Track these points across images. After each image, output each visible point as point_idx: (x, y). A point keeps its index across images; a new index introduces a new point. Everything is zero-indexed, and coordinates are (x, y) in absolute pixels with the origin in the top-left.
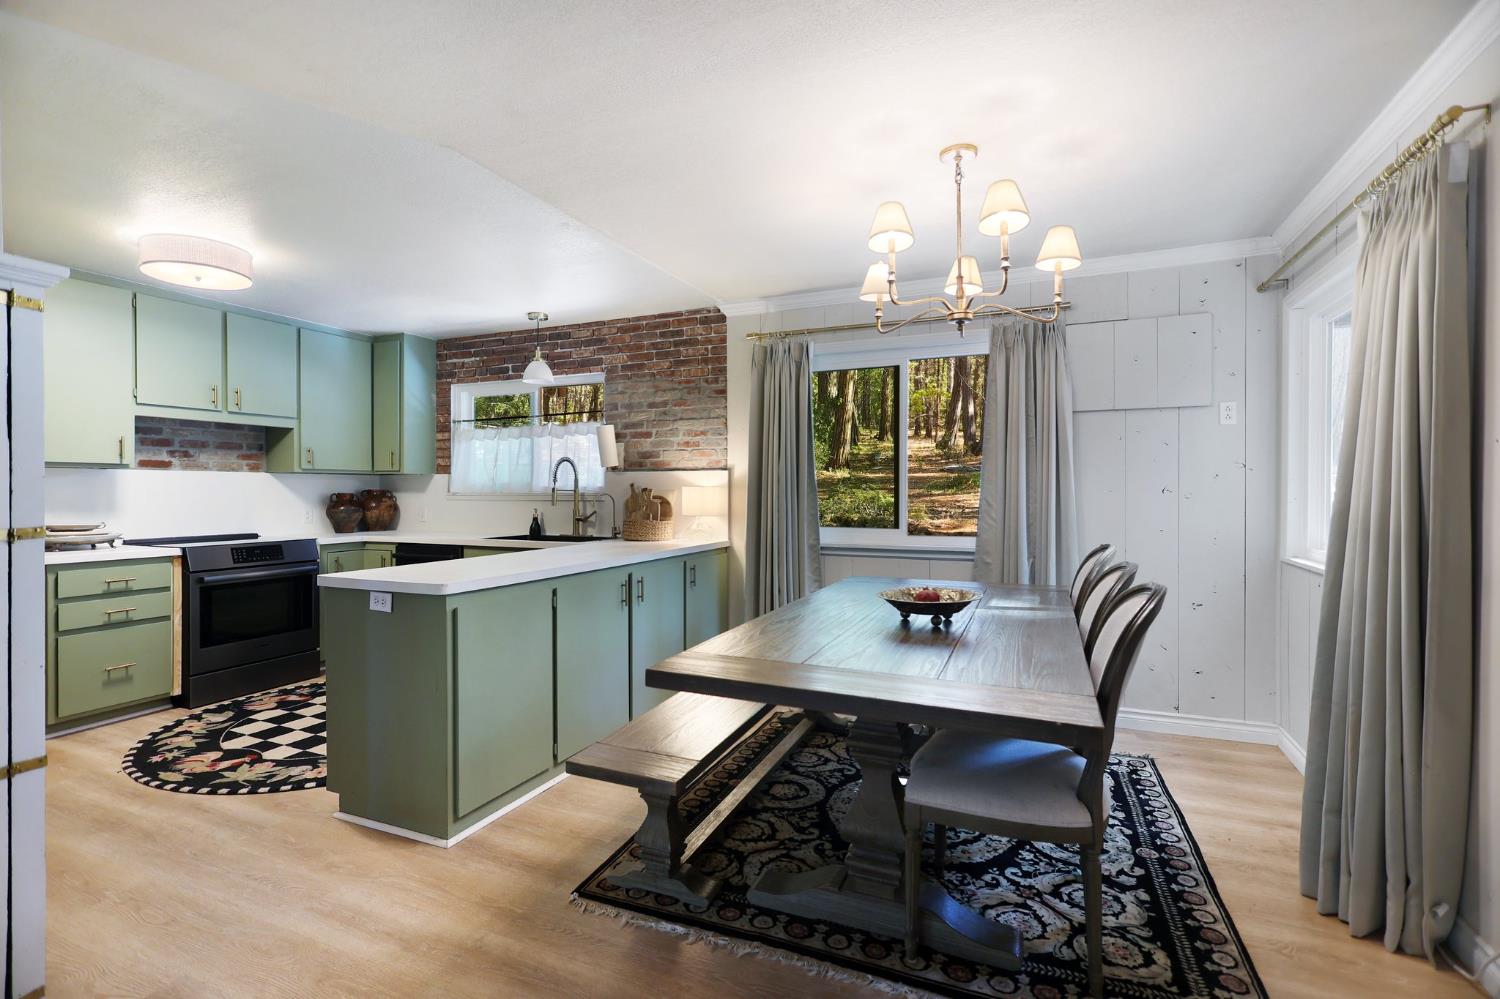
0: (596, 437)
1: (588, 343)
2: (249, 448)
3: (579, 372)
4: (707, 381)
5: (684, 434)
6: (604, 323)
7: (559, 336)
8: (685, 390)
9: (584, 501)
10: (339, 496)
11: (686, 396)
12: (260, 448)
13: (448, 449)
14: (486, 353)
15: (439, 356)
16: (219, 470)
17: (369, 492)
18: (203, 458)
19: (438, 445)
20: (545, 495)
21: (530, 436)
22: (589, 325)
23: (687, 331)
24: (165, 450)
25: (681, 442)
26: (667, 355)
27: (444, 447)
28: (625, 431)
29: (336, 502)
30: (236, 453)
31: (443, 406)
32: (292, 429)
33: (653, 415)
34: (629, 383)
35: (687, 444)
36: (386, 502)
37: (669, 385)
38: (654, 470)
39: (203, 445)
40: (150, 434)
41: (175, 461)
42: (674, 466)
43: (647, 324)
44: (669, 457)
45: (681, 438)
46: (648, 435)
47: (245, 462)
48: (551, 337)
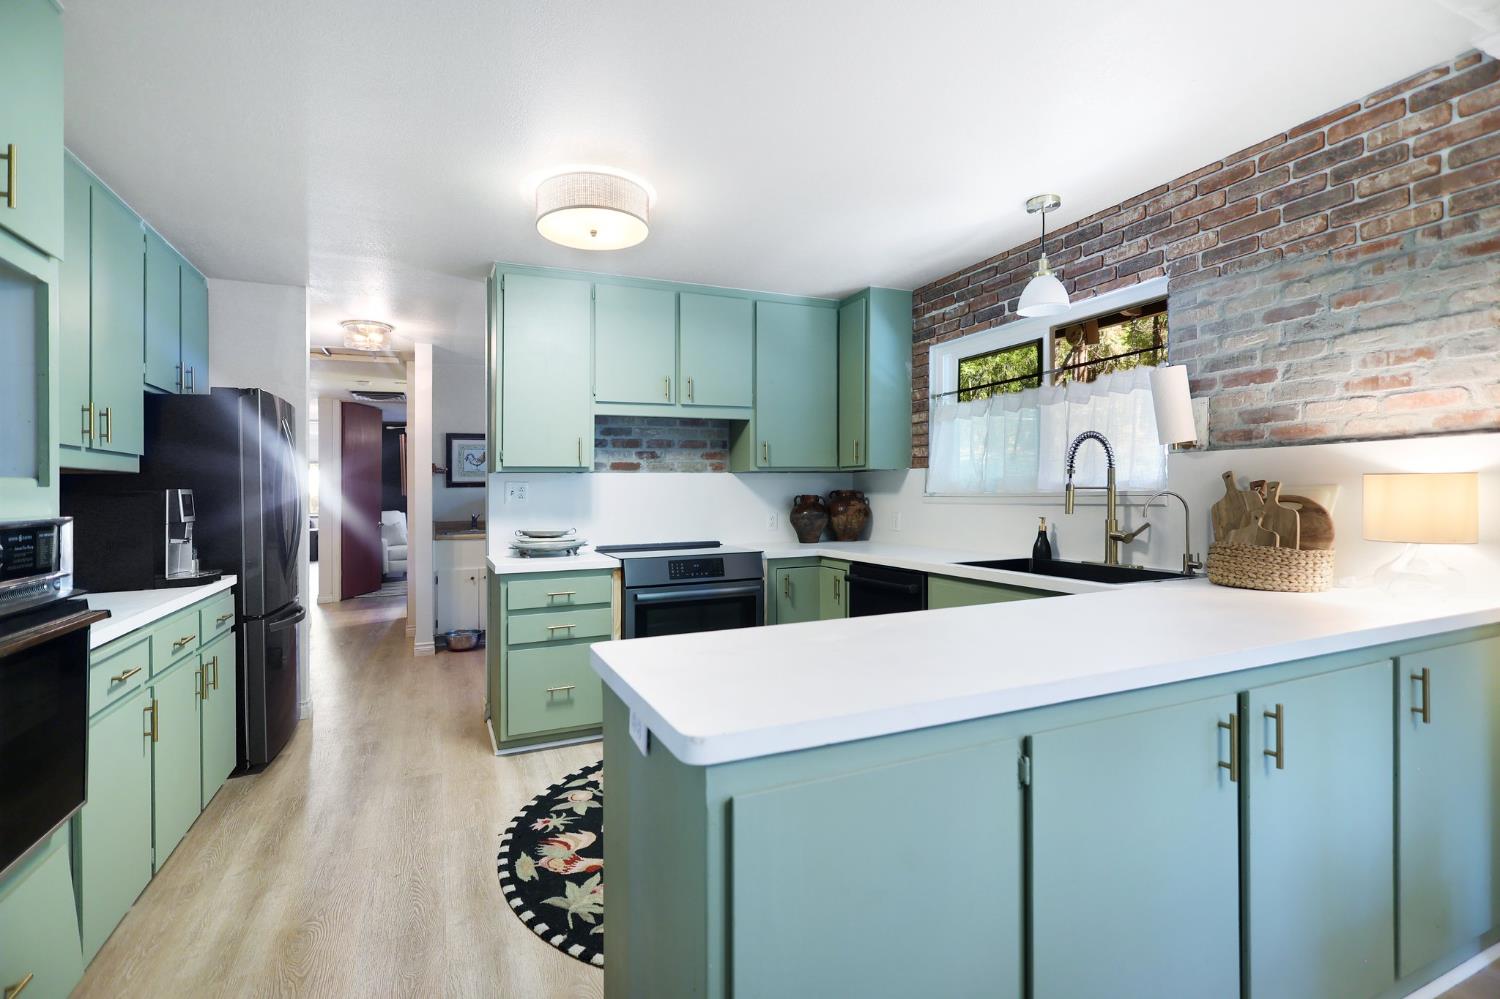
0: (1149, 393)
1: (1135, 230)
2: (713, 445)
3: (1118, 287)
4: (1438, 233)
5: (1364, 363)
6: (1167, 188)
7: (1083, 236)
8: (1369, 267)
9: (1127, 506)
10: (804, 498)
11: (1371, 279)
12: (724, 445)
13: (926, 434)
14: (973, 293)
15: (916, 312)
16: (683, 471)
17: (838, 493)
18: (669, 458)
19: (914, 430)
20: (1057, 496)
21: (1035, 405)
22: (1137, 199)
23: (1373, 138)
24: (634, 451)
25: (1356, 380)
26: (1315, 206)
27: (921, 432)
28: (1209, 375)
29: (800, 505)
30: (700, 452)
31: (920, 376)
32: (748, 421)
33: (1279, 333)
34: (1220, 282)
35: (1374, 382)
36: (856, 505)
37: (1326, 264)
38: (1281, 444)
39: (669, 445)
40: (621, 435)
41: (643, 463)
42: (1334, 432)
43: (1261, 160)
44: (1323, 413)
45: (1354, 371)
46: (1266, 375)
47: (708, 462)
48: (1068, 242)
